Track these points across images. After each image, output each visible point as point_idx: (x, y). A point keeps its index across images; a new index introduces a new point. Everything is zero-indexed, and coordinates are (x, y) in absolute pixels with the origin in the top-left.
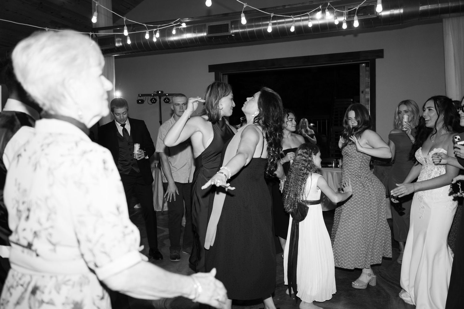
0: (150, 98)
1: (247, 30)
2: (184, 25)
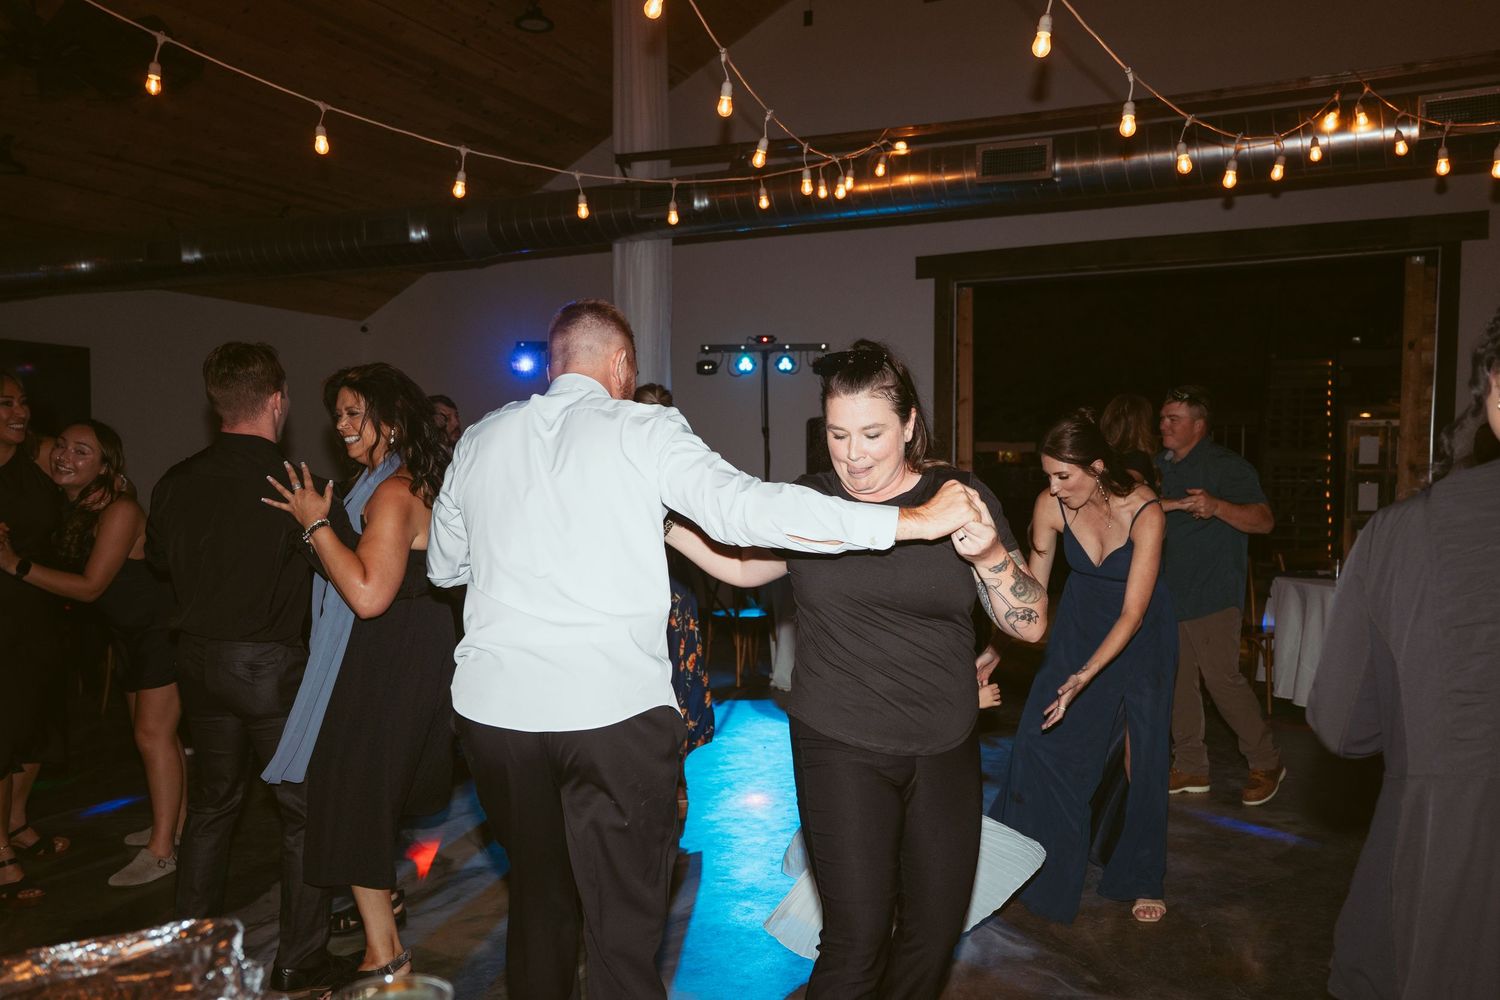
1: (1101, 163)
2: (901, 148)
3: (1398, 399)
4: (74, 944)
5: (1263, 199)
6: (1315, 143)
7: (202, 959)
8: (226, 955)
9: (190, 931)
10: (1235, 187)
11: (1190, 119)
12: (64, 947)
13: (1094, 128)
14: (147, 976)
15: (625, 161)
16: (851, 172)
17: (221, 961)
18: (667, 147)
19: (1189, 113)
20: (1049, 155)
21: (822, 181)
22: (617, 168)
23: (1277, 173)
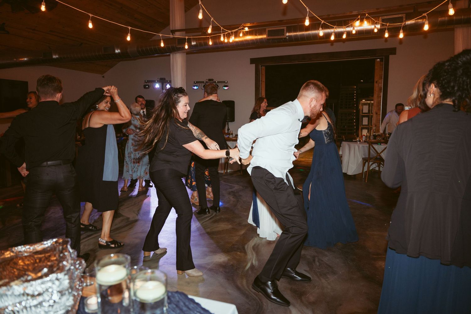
0: (203, 84)
1: (299, 33)
2: (247, 29)
3: (373, 96)
4: (22, 246)
5: (341, 43)
6: (354, 29)
7: (59, 250)
8: (66, 249)
9: (56, 242)
10: (334, 40)
11: (323, 22)
12: (20, 247)
13: (297, 24)
14: (43, 255)
15: (173, 32)
16: (233, 35)
17: (64, 251)
18: (184, 28)
19: (323, 20)
20: (285, 31)
21: (226, 38)
22: (171, 34)
23: (344, 36)
